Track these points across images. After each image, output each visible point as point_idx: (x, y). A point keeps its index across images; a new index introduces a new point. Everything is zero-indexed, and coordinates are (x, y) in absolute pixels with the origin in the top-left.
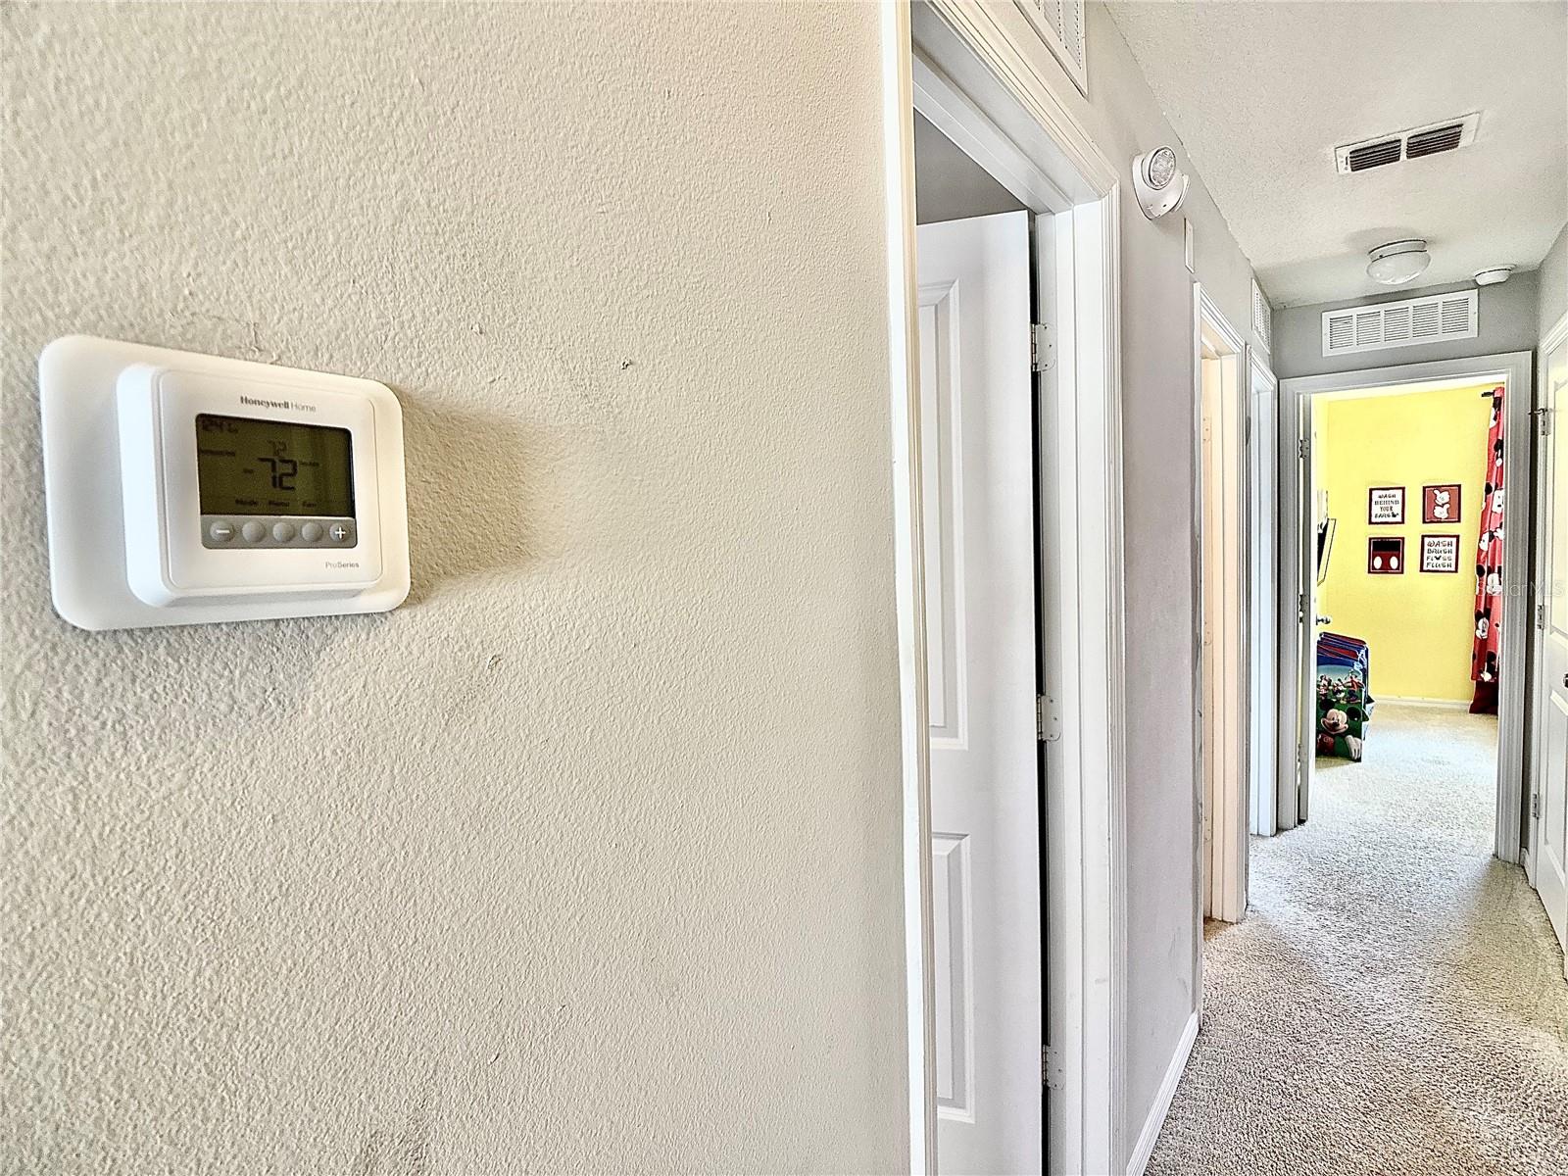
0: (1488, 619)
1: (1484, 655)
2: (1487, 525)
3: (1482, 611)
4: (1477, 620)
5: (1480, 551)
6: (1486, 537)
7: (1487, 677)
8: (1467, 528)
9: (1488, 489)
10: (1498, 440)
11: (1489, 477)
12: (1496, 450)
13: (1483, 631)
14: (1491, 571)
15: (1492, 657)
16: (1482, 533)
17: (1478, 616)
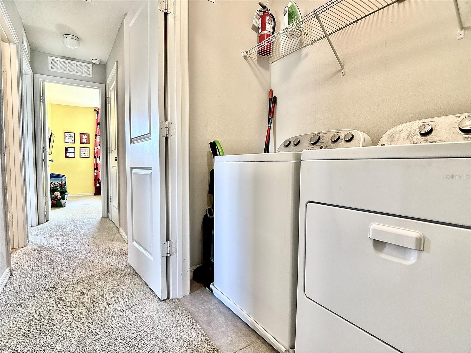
0: (97, 170)
1: (97, 180)
2: (96, 145)
3: (96, 168)
4: (95, 170)
5: (95, 152)
6: (96, 148)
7: (98, 185)
8: (91, 145)
9: (96, 136)
10: (98, 123)
11: (96, 132)
12: (98, 125)
13: (96, 173)
14: (97, 157)
15: (99, 179)
16: (95, 147)
17: (95, 169)
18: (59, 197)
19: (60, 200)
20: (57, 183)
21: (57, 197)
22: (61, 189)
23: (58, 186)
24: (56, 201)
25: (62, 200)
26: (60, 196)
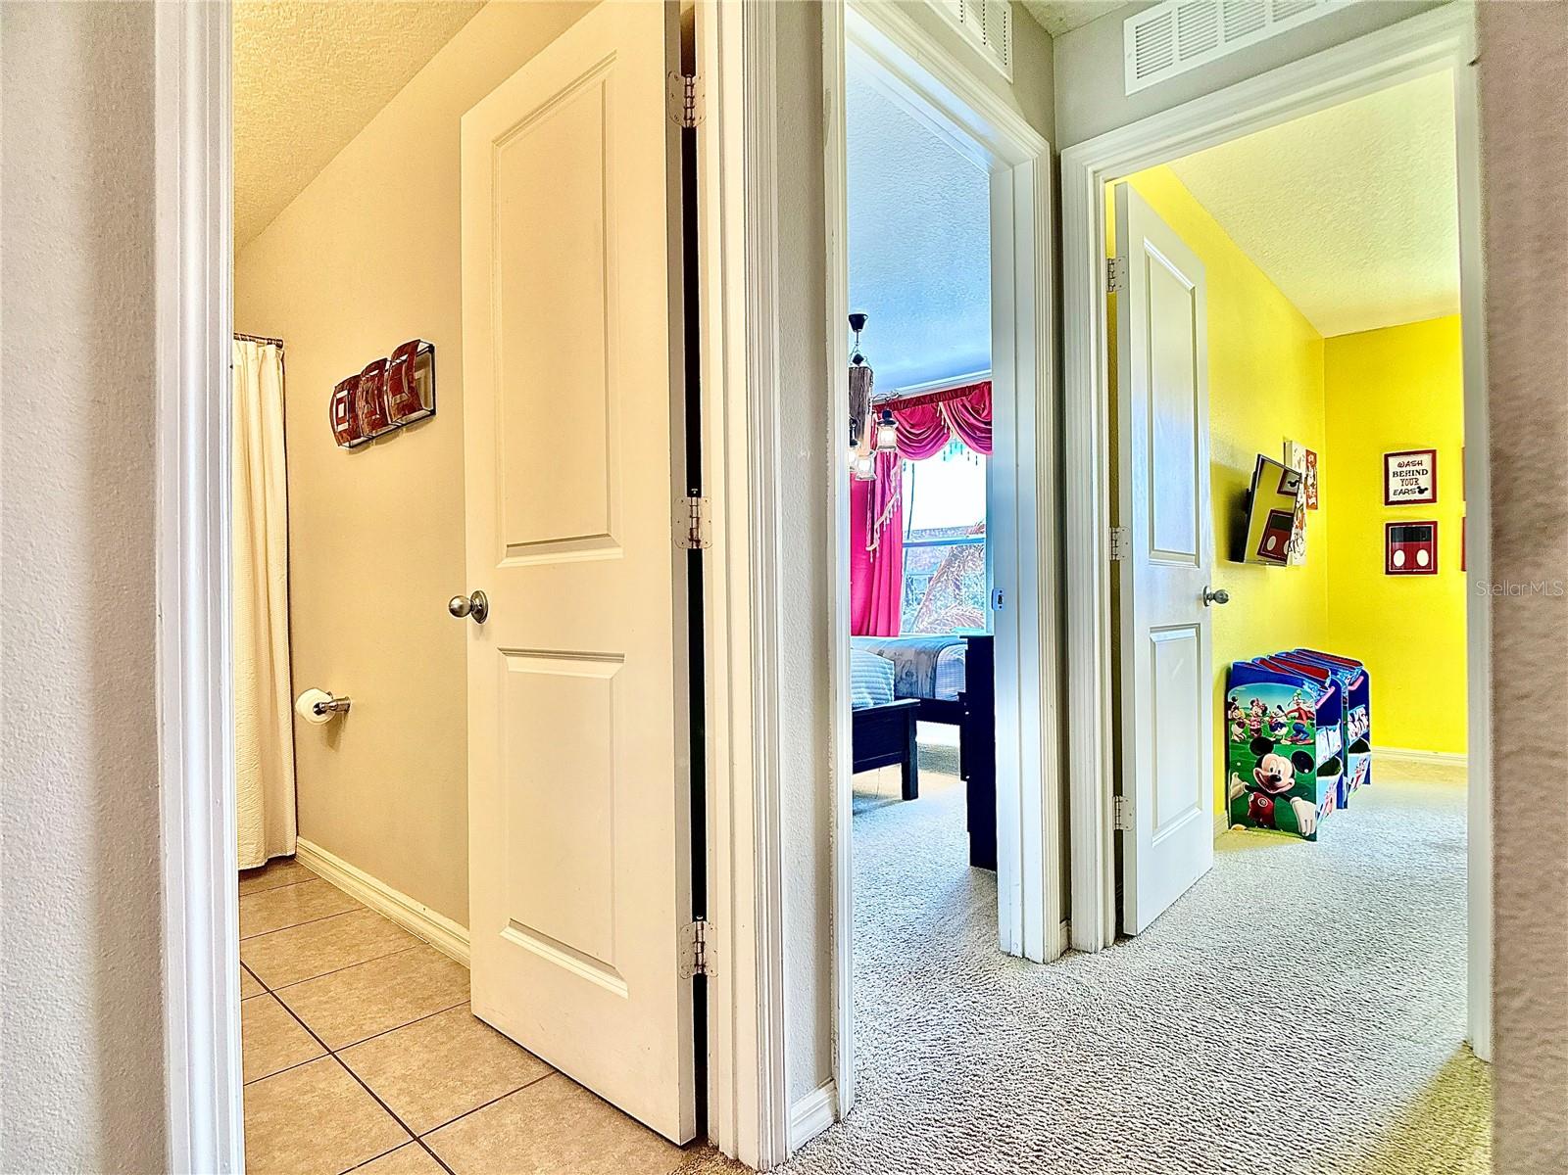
18: (1286, 782)
19: (1286, 796)
20: (1279, 707)
21: (1275, 779)
22: (1294, 742)
23: (1282, 725)
24: (1272, 797)
25: (1298, 803)
26: (1292, 776)
